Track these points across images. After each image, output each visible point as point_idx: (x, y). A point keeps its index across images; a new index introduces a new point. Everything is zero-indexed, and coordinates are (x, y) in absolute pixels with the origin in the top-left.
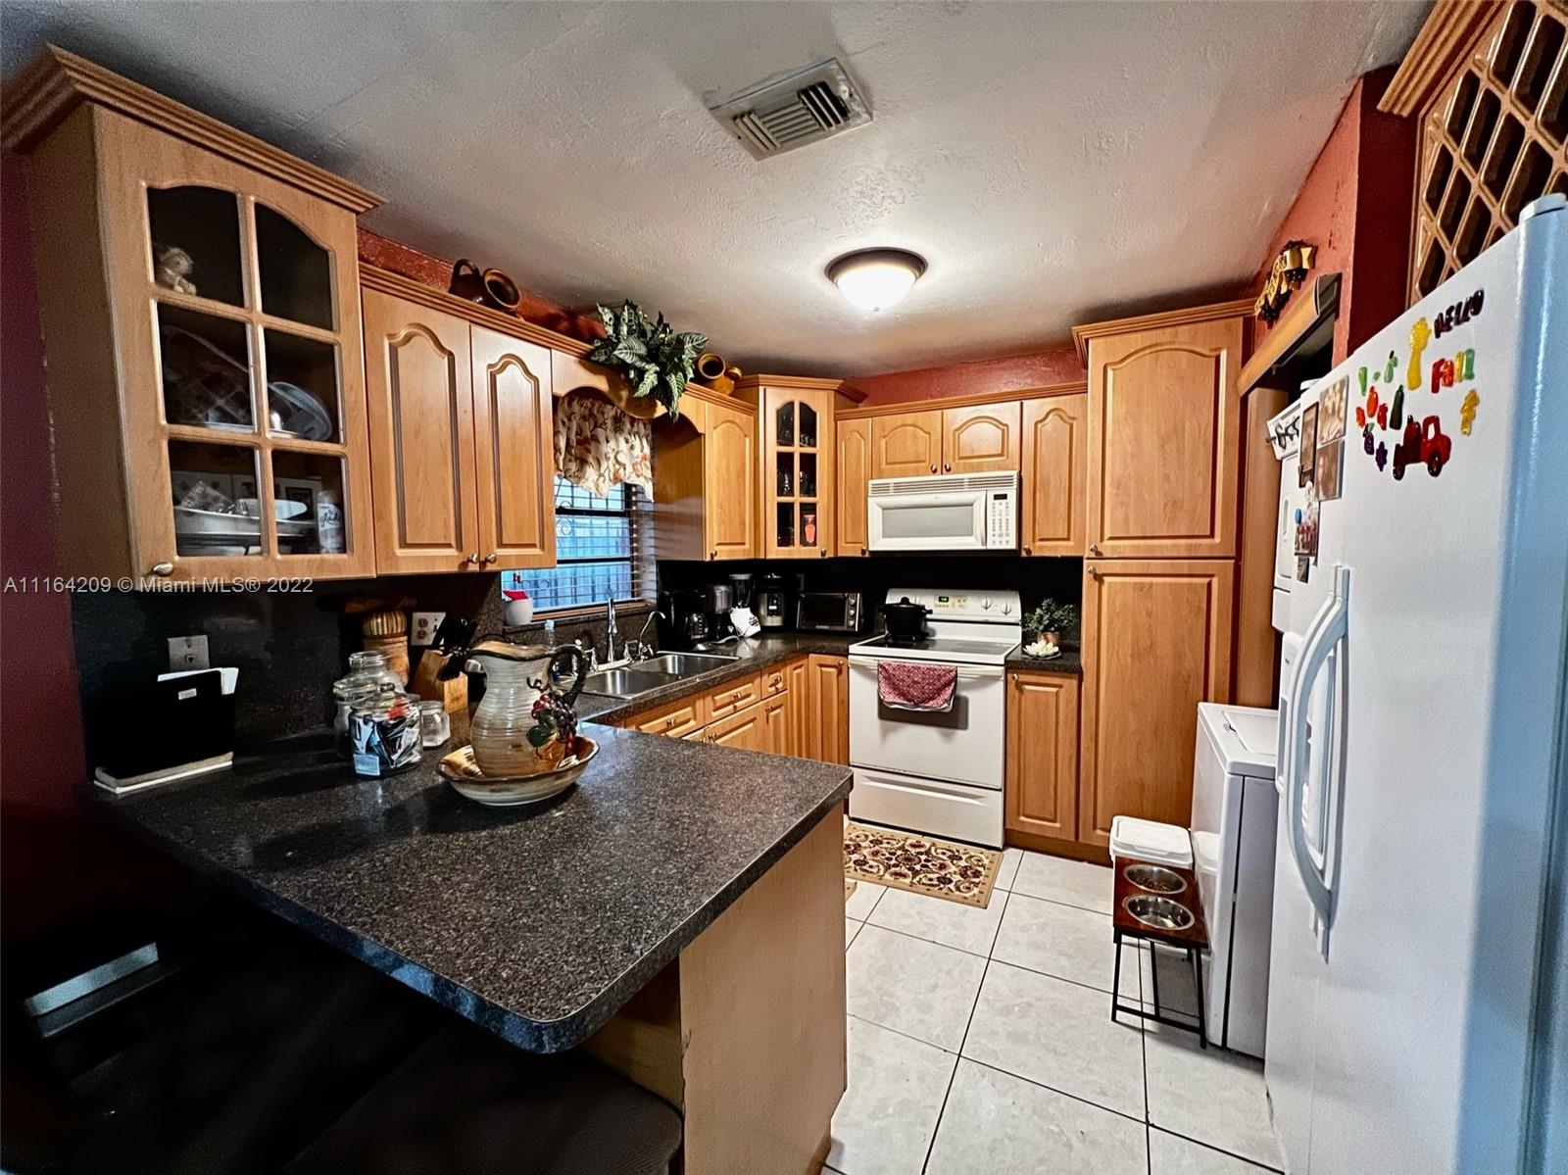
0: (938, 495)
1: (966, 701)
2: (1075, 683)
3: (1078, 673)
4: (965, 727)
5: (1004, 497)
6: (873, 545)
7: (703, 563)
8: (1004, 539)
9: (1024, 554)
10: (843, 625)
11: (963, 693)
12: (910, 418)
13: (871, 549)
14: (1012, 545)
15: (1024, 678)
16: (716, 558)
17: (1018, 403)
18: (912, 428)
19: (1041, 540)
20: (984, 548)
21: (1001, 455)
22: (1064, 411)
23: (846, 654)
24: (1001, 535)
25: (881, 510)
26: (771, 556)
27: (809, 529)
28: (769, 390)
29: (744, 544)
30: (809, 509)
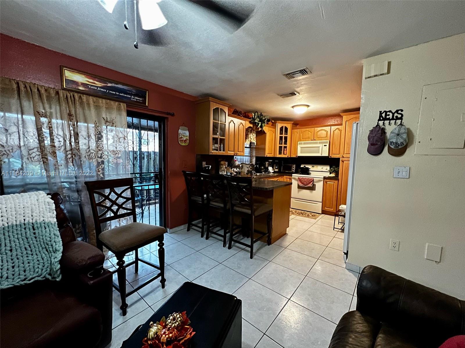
0: (312, 145)
1: (315, 185)
2: (337, 182)
3: (338, 180)
4: (315, 190)
5: (326, 146)
7: (265, 157)
9: (330, 157)
10: (291, 171)
11: (315, 183)
12: (307, 129)
13: (298, 155)
14: (327, 155)
15: (327, 181)
16: (267, 156)
17: (330, 127)
18: (308, 132)
20: (321, 156)
21: (326, 137)
22: (339, 129)
23: (292, 176)
24: (325, 153)
25: (300, 148)
26: (277, 156)
27: (285, 151)
28: (278, 124)
29: (272, 154)
30: (285, 147)
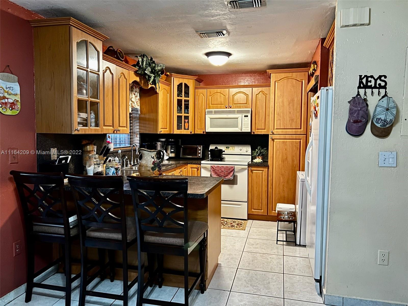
0: (228, 115)
1: (237, 176)
2: (267, 169)
3: (268, 167)
4: (237, 184)
5: (247, 116)
6: (207, 130)
7: (158, 134)
8: (247, 129)
9: (252, 133)
10: (196, 155)
11: (236, 174)
12: (219, 90)
13: (206, 131)
14: (249, 131)
15: (253, 169)
16: (161, 133)
17: (251, 88)
18: (220, 94)
19: (257, 129)
20: (241, 131)
21: (246, 104)
22: (264, 92)
23: (200, 164)
24: (246, 128)
25: (210, 119)
26: (175, 133)
27: (187, 124)
28: (175, 79)
29: (167, 128)
30: (186, 118)
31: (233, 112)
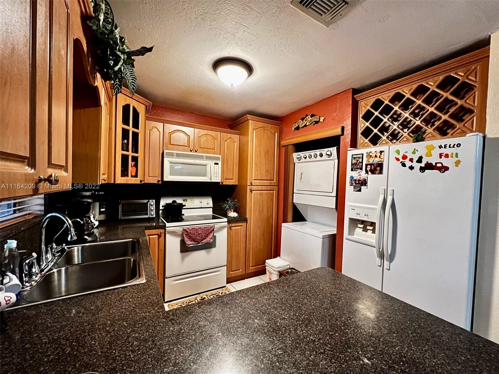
0: (195, 160)
1: (216, 237)
2: (246, 224)
3: (246, 220)
4: (214, 247)
5: (217, 164)
6: (166, 179)
8: (217, 178)
10: (147, 214)
14: (219, 181)
15: (232, 225)
17: (220, 133)
18: (180, 132)
19: (226, 179)
20: (211, 181)
21: (214, 149)
22: (232, 139)
23: (164, 228)
24: (216, 177)
25: (170, 163)
26: (117, 182)
27: (133, 170)
30: (135, 159)
31: (201, 157)
